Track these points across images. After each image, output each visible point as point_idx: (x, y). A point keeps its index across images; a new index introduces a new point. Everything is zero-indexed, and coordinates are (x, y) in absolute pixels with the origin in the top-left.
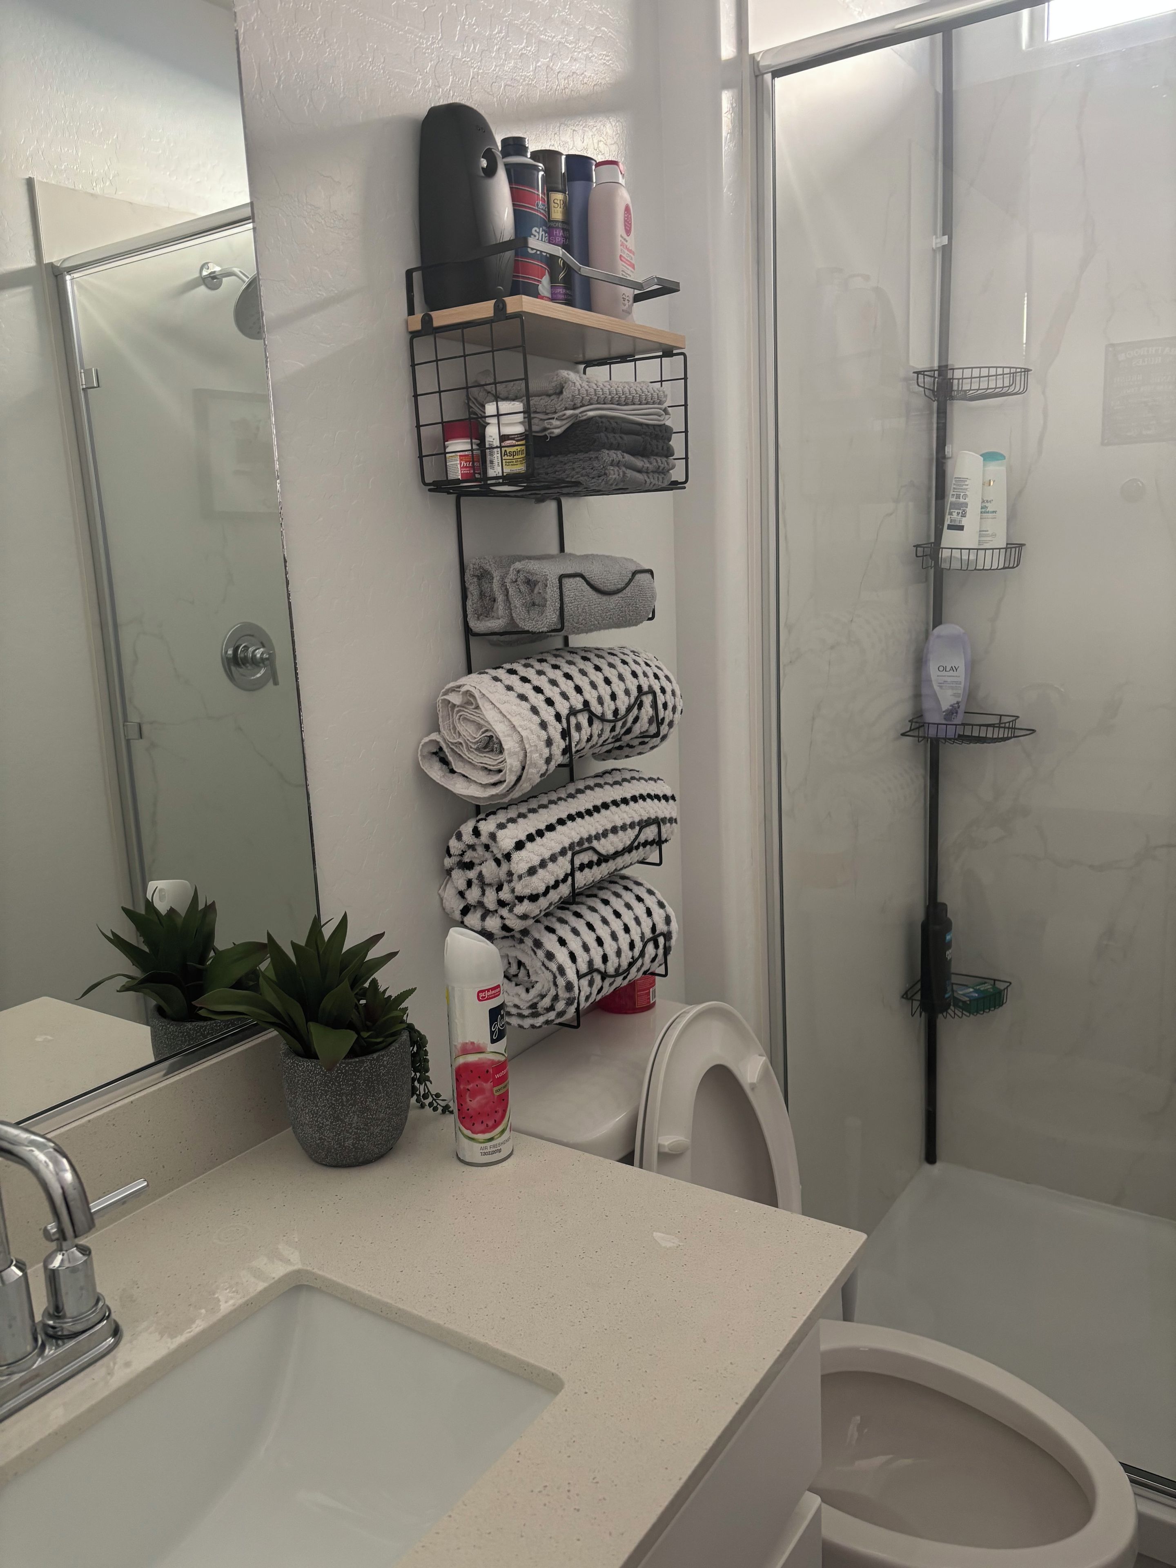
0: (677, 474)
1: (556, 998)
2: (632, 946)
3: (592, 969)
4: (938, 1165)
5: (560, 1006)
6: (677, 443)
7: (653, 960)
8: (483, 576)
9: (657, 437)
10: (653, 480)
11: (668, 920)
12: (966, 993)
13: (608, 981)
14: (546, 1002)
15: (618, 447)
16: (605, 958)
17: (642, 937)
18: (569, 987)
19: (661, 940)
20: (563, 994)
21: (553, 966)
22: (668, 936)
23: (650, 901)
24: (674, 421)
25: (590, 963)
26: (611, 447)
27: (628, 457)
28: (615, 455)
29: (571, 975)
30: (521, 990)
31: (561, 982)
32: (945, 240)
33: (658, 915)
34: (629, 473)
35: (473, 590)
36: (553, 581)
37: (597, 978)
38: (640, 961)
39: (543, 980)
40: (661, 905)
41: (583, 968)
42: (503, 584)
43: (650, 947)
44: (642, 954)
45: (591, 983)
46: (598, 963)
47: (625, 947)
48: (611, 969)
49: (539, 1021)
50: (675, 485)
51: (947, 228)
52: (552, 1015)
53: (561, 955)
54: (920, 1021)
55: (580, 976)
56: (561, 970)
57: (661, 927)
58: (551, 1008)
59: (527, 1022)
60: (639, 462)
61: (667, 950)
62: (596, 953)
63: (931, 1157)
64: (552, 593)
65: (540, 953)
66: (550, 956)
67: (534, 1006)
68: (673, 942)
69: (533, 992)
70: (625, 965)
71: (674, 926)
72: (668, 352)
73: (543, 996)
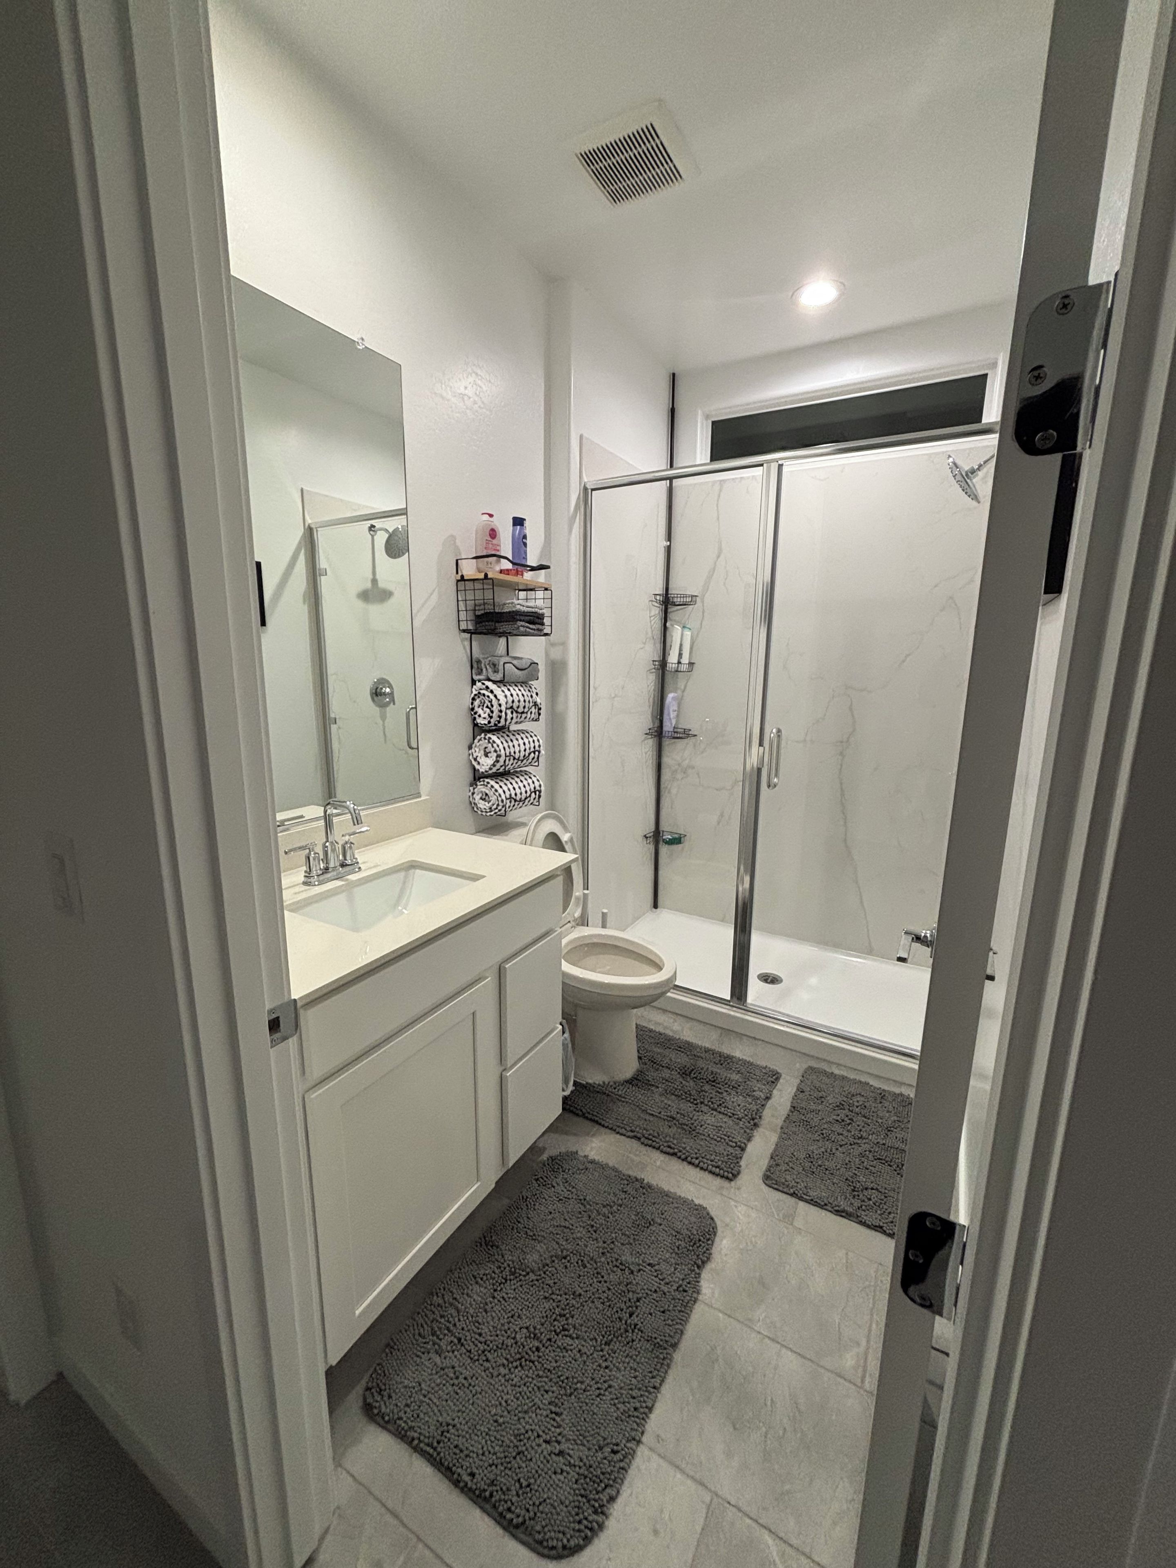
0: (547, 630)
1: (498, 805)
2: (526, 792)
3: (511, 797)
4: (658, 909)
5: (500, 808)
6: (547, 621)
7: (534, 799)
8: (479, 662)
9: (538, 618)
10: (539, 633)
11: (540, 786)
12: (668, 837)
13: (517, 803)
14: (495, 806)
15: (523, 621)
16: (516, 795)
17: (530, 790)
18: (502, 801)
19: (537, 793)
20: (501, 804)
21: (497, 794)
22: (540, 792)
23: (534, 779)
24: (547, 612)
25: (510, 795)
26: (521, 621)
27: (527, 625)
28: (522, 623)
29: (503, 797)
30: (486, 803)
31: (500, 799)
32: (668, 543)
33: (537, 784)
34: (528, 630)
35: (475, 665)
36: (502, 663)
37: (513, 801)
38: (529, 799)
39: (493, 799)
40: (538, 781)
41: (508, 796)
42: (485, 665)
43: (533, 794)
44: (530, 796)
45: (510, 802)
46: (513, 796)
47: (523, 792)
48: (518, 799)
49: (492, 813)
50: (546, 635)
51: (669, 537)
52: (497, 811)
53: (500, 791)
54: (652, 847)
55: (507, 799)
56: (500, 795)
57: (538, 788)
58: (497, 808)
59: (488, 814)
60: (531, 626)
61: (540, 796)
62: (513, 792)
63: (655, 906)
64: (501, 668)
65: (493, 790)
66: (496, 791)
67: (490, 808)
68: (542, 794)
69: (491, 804)
70: (523, 798)
71: (543, 788)
72: (546, 589)
73: (493, 805)
